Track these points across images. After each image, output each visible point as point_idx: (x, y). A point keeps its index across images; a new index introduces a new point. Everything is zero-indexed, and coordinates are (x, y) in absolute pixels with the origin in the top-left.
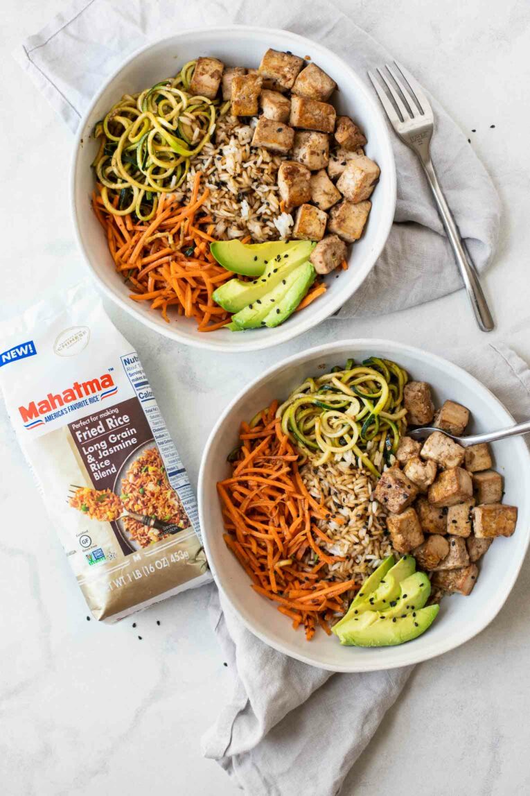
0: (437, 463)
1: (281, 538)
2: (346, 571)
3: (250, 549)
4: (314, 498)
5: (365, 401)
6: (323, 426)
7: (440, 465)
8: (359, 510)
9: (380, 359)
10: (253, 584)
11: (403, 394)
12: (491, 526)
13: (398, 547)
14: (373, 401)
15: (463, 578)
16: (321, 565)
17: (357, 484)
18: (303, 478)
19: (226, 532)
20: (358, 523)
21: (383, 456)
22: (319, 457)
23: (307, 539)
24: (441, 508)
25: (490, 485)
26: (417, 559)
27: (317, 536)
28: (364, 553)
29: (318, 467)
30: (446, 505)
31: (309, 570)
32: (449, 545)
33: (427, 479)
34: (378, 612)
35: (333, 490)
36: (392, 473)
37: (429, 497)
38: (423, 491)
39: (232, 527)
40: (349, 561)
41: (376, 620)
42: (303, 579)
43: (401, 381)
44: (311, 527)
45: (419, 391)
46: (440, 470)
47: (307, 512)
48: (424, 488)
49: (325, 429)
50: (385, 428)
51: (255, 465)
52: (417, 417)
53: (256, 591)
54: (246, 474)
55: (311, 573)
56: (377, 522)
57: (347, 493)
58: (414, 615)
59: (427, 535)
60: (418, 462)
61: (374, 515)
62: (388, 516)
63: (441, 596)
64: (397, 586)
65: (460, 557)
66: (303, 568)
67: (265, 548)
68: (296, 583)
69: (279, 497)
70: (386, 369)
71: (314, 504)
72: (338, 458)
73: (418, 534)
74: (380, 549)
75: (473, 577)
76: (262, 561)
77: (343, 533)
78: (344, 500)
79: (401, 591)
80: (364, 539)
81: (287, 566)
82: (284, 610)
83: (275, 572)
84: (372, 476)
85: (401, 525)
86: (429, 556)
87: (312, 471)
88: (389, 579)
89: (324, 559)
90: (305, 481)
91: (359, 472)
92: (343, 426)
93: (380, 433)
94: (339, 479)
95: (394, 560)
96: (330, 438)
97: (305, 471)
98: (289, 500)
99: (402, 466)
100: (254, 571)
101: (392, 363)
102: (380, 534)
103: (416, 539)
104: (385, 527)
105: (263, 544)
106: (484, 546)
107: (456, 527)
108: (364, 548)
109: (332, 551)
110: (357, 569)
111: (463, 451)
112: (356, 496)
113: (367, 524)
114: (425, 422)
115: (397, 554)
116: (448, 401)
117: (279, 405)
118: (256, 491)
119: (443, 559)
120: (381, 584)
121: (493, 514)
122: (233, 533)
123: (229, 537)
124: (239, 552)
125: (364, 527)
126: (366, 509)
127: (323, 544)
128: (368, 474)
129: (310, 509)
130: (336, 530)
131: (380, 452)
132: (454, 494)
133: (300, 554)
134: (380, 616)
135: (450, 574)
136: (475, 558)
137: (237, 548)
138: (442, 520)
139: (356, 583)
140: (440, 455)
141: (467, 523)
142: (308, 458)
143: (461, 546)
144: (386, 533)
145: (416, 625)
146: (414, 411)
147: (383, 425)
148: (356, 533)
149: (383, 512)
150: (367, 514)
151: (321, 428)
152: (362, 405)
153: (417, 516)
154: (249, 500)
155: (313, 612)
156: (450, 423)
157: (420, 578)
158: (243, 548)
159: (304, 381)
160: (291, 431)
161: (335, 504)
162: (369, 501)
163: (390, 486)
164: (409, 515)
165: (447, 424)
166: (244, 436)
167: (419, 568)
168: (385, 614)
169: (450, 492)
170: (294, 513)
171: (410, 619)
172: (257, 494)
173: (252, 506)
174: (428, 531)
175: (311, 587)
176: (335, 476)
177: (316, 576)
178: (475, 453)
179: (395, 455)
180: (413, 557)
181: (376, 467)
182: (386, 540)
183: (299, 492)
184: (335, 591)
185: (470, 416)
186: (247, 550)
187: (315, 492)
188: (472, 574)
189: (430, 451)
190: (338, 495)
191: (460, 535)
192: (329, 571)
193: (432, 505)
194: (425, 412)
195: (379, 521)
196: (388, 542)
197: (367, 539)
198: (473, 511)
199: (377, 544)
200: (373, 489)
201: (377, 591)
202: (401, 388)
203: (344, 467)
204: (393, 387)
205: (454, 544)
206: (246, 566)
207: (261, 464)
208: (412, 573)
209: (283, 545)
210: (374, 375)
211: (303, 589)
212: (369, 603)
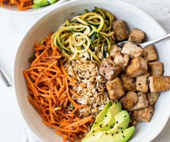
0: (130, 56)
1: (55, 97)
2: (88, 112)
3: (41, 103)
4: (70, 76)
5: (93, 27)
6: (73, 41)
7: (131, 57)
8: (91, 79)
9: (100, 9)
10: (43, 120)
11: (112, 25)
12: (158, 85)
13: (112, 97)
14: (96, 27)
15: (146, 113)
16: (76, 109)
17: (90, 67)
18: (65, 67)
19: (29, 96)
20: (91, 85)
21: (103, 54)
22: (72, 56)
23: (67, 96)
24: (132, 78)
25: (157, 67)
26: (122, 104)
27: (72, 94)
28: (96, 102)
29: (71, 61)
30: (135, 76)
31: (70, 112)
32: (138, 96)
33: (124, 62)
34: (104, 131)
35: (79, 71)
36: (107, 61)
37: (127, 72)
38: (123, 69)
39: (32, 93)
40: (89, 107)
41: (103, 135)
42: (67, 117)
43: (111, 19)
44: (69, 90)
45: (119, 23)
46: (131, 59)
47: (67, 82)
48: (123, 68)
49: (74, 43)
50: (103, 41)
51: (42, 62)
52: (119, 36)
53: (45, 124)
54: (37, 66)
55: (71, 114)
56: (101, 85)
57: (86, 72)
58: (122, 132)
59: (126, 91)
60: (120, 55)
61: (99, 82)
62: (106, 82)
63: (136, 124)
64: (113, 118)
65: (144, 102)
66: (67, 112)
67: (48, 103)
68: (64, 119)
69: (53, 77)
70: (103, 14)
71: (70, 79)
72: (81, 55)
73: (122, 90)
74: (104, 100)
75: (151, 113)
76: (47, 109)
77: (84, 92)
78: (84, 75)
79: (115, 120)
80: (95, 94)
81: (58, 110)
82: (59, 133)
83: (53, 114)
84: (98, 64)
85: (112, 85)
86: (128, 101)
87: (69, 63)
88: (109, 114)
89: (76, 106)
90: (66, 68)
91: (91, 62)
92: (83, 40)
93: (101, 43)
94: (82, 66)
95: (111, 104)
96: (77, 47)
97: (66, 64)
98: (58, 78)
99: (112, 58)
100: (43, 114)
101: (106, 11)
102: (103, 91)
103: (121, 93)
104: (105, 87)
105: (47, 100)
106: (156, 97)
107: (141, 87)
108: (95, 99)
109: (80, 102)
110: (93, 111)
111: (142, 50)
112: (90, 73)
113: (96, 86)
114: (123, 38)
115: (112, 102)
116: (134, 28)
117: (53, 34)
118: (42, 74)
119: (135, 103)
120: (105, 117)
121: (159, 79)
122: (32, 96)
123: (30, 98)
124: (35, 105)
125: (94, 88)
126: (95, 79)
127: (75, 98)
128: (96, 62)
129: (68, 81)
130: (81, 91)
131: (101, 52)
132: (138, 69)
133: (65, 104)
134: (105, 133)
135: (139, 111)
136: (151, 104)
137: (34, 103)
138: (133, 84)
139: (93, 118)
140: (131, 52)
141: (146, 85)
142: (67, 58)
143: (144, 97)
144: (106, 91)
145: (124, 137)
146: (118, 33)
147: (102, 39)
148: (90, 91)
149: (103, 80)
150: (96, 81)
151: (72, 42)
152: (91, 29)
153: (120, 81)
154: (39, 79)
155: (73, 133)
156: (136, 37)
157: (124, 113)
158: (38, 103)
159: (65, 21)
160: (58, 45)
161: (80, 78)
162: (97, 75)
163: (106, 67)
164: (116, 80)
165: (134, 38)
166: (36, 49)
167: (123, 108)
168: (107, 132)
169: (136, 68)
170: (60, 84)
171: (120, 134)
172: (42, 75)
173: (41, 81)
174: (127, 89)
175: (72, 121)
176: (80, 64)
177: (73, 115)
178: (148, 52)
179: (109, 53)
180: (120, 102)
181: (100, 59)
182: (106, 95)
183: (63, 73)
184: (83, 122)
185: (145, 34)
186: (40, 104)
187: (71, 73)
188: (150, 111)
189: (126, 50)
190: (81, 73)
191: (143, 91)
192: (80, 113)
193: (128, 76)
194: (123, 33)
195: (102, 85)
196: (107, 96)
197: (96, 94)
198: (148, 79)
199: (102, 97)
200: (98, 70)
201: (104, 121)
202: (111, 23)
203: (84, 60)
204: (107, 21)
205: (140, 96)
206: (40, 112)
207: (44, 61)
208: (120, 111)
209: (56, 100)
210: (97, 16)
211: (67, 122)
212: (100, 127)
